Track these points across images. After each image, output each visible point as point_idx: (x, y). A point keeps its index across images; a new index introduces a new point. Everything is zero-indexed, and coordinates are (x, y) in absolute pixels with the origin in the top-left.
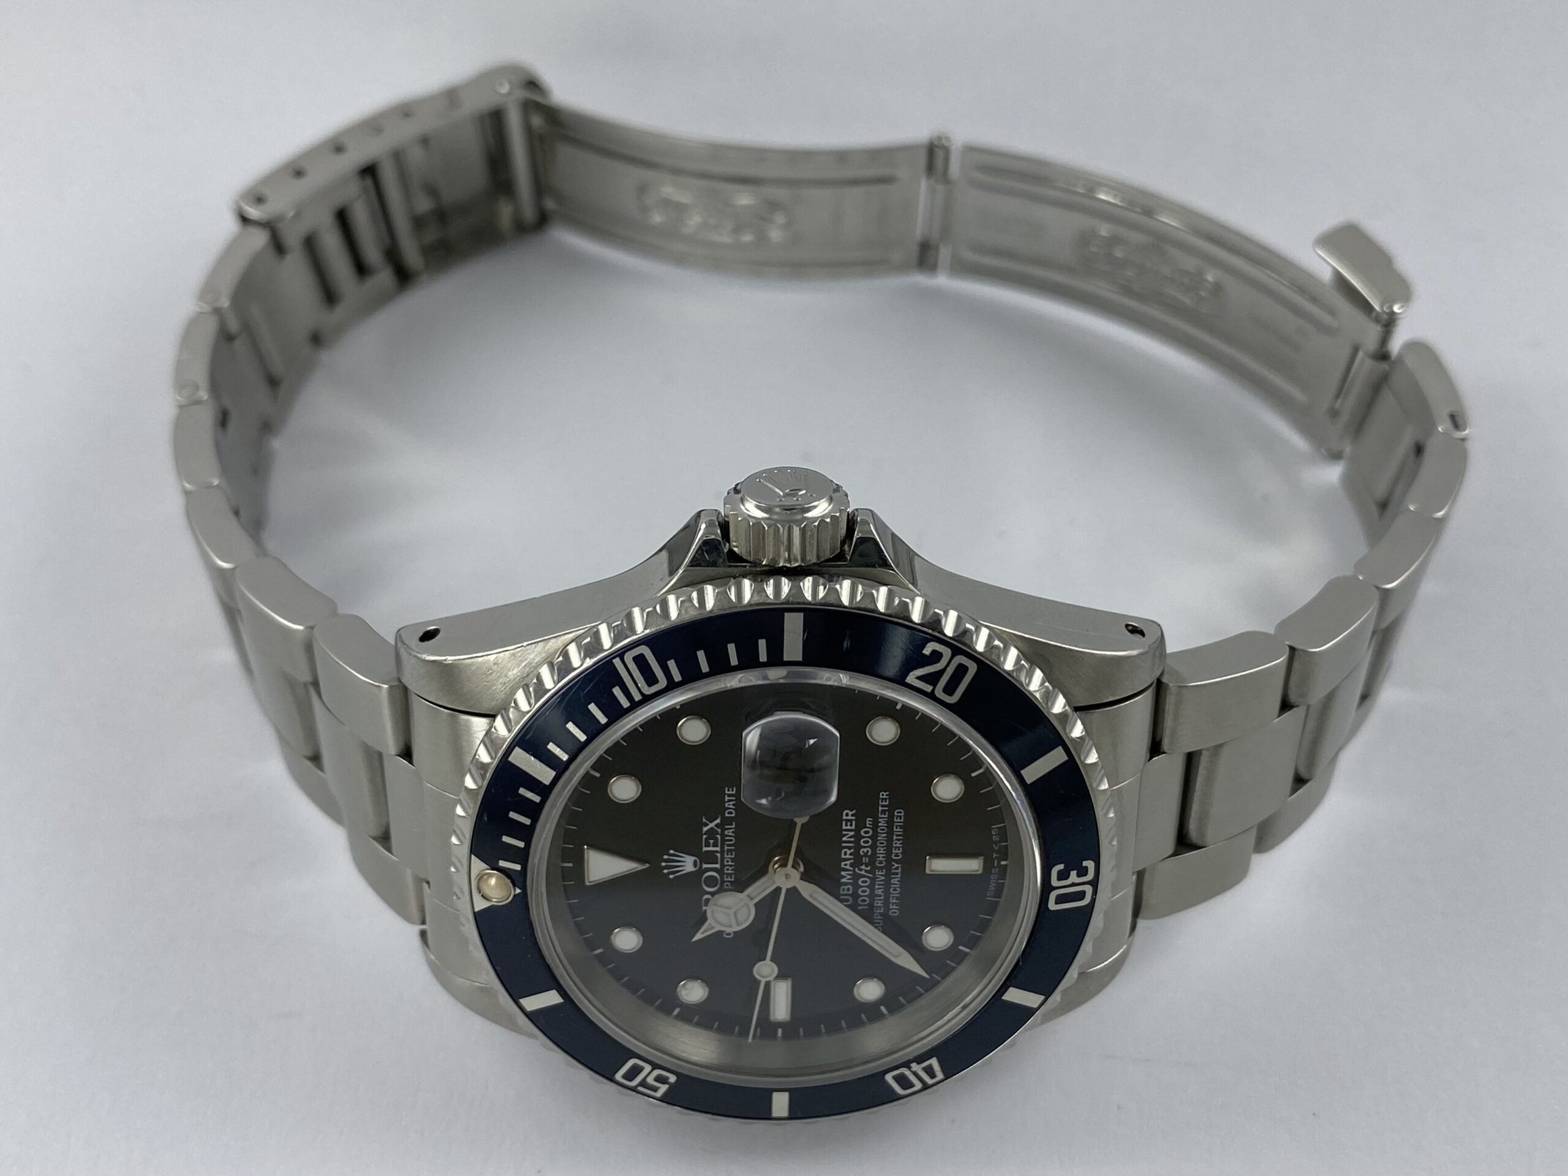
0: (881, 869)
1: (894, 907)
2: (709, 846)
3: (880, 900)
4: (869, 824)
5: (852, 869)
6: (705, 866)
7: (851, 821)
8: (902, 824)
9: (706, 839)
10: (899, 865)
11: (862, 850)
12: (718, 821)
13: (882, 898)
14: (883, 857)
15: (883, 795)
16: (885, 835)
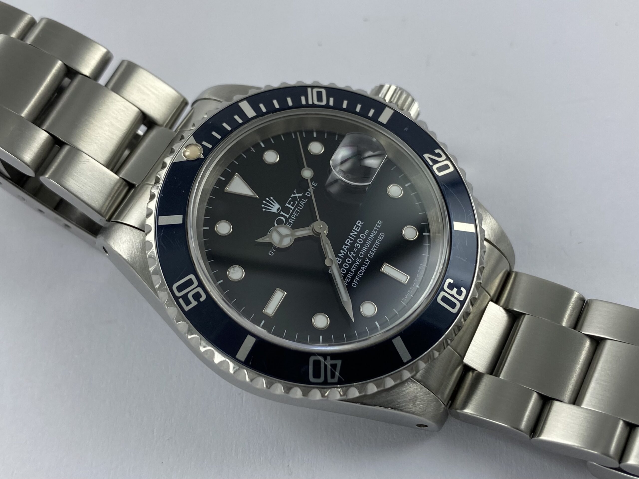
0: (360, 258)
1: (356, 282)
2: (290, 205)
3: (351, 275)
4: (366, 233)
5: (347, 251)
6: (282, 213)
7: (359, 227)
8: (381, 241)
9: (290, 200)
10: (369, 261)
11: (356, 244)
12: (301, 195)
13: (353, 274)
14: (364, 253)
15: (380, 222)
16: (370, 242)
